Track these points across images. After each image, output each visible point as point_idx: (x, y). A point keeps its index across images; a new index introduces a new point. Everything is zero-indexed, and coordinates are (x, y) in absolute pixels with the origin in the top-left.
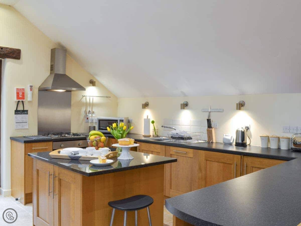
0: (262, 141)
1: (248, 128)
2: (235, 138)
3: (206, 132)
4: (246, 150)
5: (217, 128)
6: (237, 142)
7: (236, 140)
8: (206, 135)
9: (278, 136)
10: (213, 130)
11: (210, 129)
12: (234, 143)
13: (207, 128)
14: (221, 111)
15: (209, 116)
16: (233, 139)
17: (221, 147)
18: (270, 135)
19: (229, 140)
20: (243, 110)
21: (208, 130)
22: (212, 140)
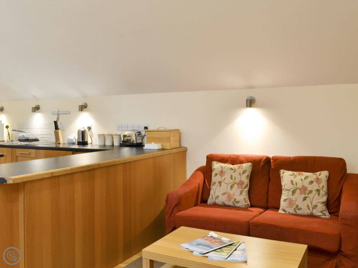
0: (99, 139)
1: (89, 128)
2: (77, 138)
3: (53, 134)
4: (87, 146)
5: (65, 129)
6: (79, 141)
7: (78, 140)
8: (54, 136)
9: (112, 133)
10: (60, 131)
11: (57, 131)
12: (77, 143)
13: (54, 129)
14: (68, 113)
15: (58, 118)
16: (75, 139)
17: (66, 146)
18: (106, 133)
19: (72, 140)
20: (86, 111)
21: (55, 132)
22: (59, 141)
